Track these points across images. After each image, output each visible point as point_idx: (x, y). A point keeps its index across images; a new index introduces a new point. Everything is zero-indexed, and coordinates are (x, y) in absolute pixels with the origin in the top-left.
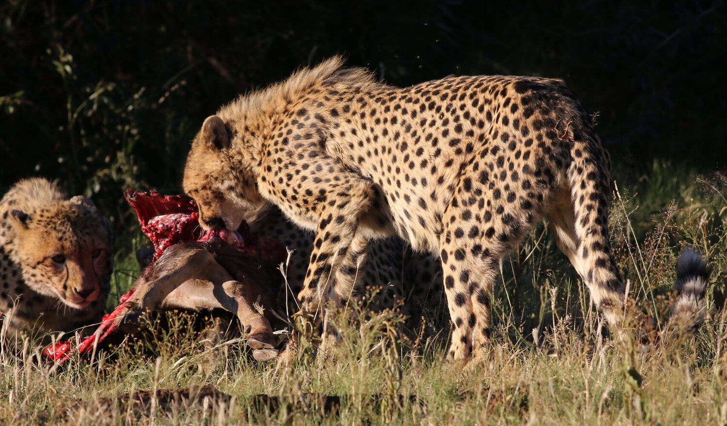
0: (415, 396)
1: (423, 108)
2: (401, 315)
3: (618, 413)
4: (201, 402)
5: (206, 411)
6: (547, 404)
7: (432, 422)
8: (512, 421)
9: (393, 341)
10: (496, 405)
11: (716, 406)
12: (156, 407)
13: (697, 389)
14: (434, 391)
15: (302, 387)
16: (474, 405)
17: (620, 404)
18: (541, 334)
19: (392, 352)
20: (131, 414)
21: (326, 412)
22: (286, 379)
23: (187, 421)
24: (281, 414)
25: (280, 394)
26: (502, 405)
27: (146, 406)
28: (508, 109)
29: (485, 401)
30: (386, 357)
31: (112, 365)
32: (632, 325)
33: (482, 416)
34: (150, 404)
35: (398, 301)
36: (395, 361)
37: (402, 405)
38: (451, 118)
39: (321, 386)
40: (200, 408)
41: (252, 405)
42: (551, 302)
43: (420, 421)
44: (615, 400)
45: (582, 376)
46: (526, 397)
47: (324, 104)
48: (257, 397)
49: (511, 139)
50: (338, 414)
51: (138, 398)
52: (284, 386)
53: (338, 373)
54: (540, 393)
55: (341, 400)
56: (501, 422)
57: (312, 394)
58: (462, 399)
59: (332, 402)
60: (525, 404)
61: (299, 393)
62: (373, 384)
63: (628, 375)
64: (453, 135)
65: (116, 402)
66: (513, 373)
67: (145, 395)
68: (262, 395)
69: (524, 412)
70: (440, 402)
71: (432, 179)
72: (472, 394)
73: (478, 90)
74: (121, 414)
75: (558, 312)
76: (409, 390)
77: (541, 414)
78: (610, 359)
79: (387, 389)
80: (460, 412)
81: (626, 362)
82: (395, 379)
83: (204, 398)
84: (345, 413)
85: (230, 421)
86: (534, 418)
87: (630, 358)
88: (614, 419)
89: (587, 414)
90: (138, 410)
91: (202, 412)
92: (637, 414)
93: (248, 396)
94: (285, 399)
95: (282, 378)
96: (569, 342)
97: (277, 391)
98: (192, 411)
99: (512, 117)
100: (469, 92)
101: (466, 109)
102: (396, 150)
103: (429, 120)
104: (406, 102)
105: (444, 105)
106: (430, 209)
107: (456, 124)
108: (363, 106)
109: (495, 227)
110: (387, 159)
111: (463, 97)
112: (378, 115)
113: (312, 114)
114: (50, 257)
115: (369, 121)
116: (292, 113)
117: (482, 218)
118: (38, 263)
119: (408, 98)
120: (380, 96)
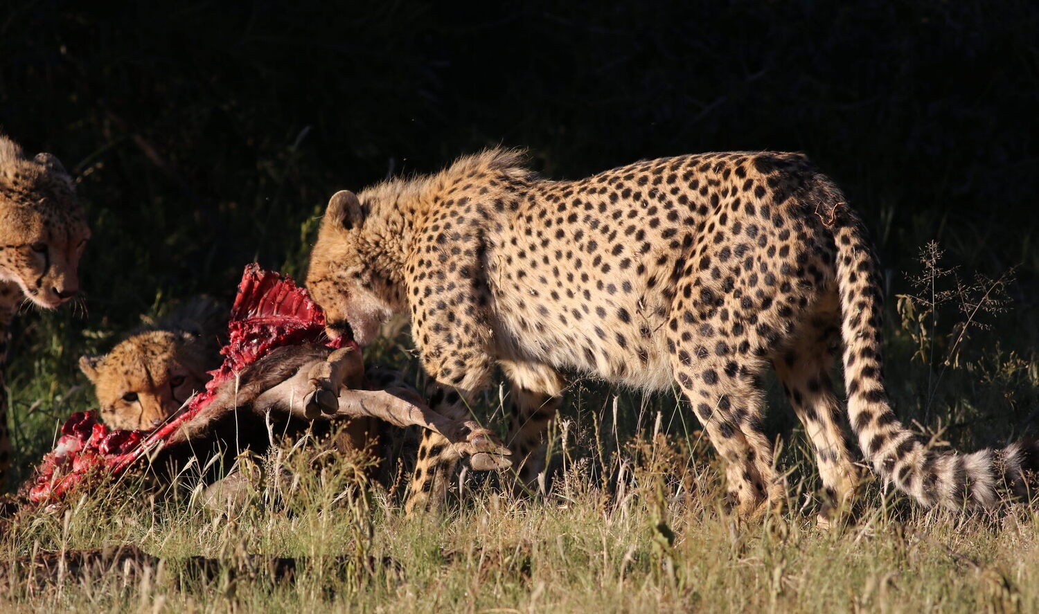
0: (390, 558)
1: (614, 198)
2: (374, 457)
3: (644, 579)
4: (120, 567)
5: (128, 577)
6: (555, 567)
7: (410, 591)
8: (511, 589)
9: (362, 489)
10: (491, 569)
11: (766, 570)
12: (65, 572)
13: (743, 550)
14: (413, 552)
15: (248, 547)
16: (463, 568)
17: (647, 568)
18: (548, 482)
19: (361, 503)
20: (32, 582)
21: (277, 579)
22: (227, 536)
23: (103, 590)
24: (221, 581)
25: (220, 556)
26: (498, 570)
27: (51, 572)
28: (751, 194)
29: (477, 565)
30: (353, 509)
31: (10, 520)
32: (662, 468)
33: (473, 583)
34: (58, 568)
35: (371, 440)
36: (364, 514)
37: (373, 570)
38: (660, 206)
39: (272, 546)
40: (120, 574)
41: (185, 570)
42: (561, 440)
43: (396, 588)
44: (640, 562)
45: (599, 534)
46: (528, 559)
47: (489, 189)
48: (191, 559)
49: (760, 232)
50: (292, 580)
51: (41, 561)
52: (225, 545)
53: (292, 529)
54: (547, 554)
55: (297, 563)
56: (498, 589)
57: (261, 556)
58: (448, 560)
59: (285, 567)
60: (526, 568)
61: (244, 554)
62: (337, 543)
63: (656, 531)
64: (666, 224)
65: (14, 566)
66: (513, 530)
67: (51, 557)
68: (198, 557)
69: (525, 577)
70: (421, 566)
71: (639, 282)
72: (460, 555)
73: (694, 168)
74: (21, 581)
75: (569, 452)
76: (382, 550)
77: (548, 580)
78: (634, 511)
79: (354, 549)
80: (446, 577)
81: (654, 515)
82: (365, 537)
83: (124, 560)
84: (301, 579)
85: (156, 590)
86: (539, 587)
87: (659, 511)
88: (638, 587)
89: (606, 579)
90: (42, 576)
91: (120, 579)
92: (669, 581)
93: (180, 559)
94: (226, 562)
95: (223, 536)
96: (583, 491)
97: (216, 552)
98: (109, 578)
99: (758, 204)
100: (680, 172)
101: (680, 193)
102: (580, 252)
103: (626, 211)
104: (587, 195)
105: (645, 190)
106: (634, 323)
107: (668, 211)
108: (531, 208)
109: (750, 341)
110: (566, 266)
111: (672, 179)
112: (548, 216)
113: (473, 204)
114: (30, 245)
115: (536, 225)
116: (451, 203)
117: (729, 332)
118: (9, 246)
119: (588, 189)
120: (553, 192)
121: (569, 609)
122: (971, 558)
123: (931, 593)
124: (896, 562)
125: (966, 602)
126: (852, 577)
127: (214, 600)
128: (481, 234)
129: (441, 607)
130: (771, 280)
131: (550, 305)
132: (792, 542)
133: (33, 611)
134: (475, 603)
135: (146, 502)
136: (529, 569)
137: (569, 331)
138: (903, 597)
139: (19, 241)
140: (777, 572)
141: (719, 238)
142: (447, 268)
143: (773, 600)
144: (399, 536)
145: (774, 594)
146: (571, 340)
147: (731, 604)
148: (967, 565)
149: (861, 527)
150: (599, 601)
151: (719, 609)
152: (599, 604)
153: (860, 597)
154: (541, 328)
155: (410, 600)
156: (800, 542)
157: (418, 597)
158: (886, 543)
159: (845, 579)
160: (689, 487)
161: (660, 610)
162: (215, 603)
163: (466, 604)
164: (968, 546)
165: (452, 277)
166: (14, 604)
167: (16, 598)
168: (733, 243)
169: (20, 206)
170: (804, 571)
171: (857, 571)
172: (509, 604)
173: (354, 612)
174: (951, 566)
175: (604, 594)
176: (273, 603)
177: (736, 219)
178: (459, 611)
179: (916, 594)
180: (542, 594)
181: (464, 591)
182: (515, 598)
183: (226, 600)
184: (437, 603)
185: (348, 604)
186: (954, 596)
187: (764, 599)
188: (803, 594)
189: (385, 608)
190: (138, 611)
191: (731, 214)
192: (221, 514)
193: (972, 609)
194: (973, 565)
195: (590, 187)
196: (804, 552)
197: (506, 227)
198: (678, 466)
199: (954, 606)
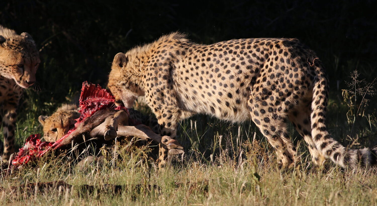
0: (156, 185)
1: (225, 53)
2: (150, 149)
3: (249, 193)
4: (58, 188)
5: (60, 192)
6: (217, 189)
7: (164, 197)
8: (201, 196)
9: (146, 160)
10: (193, 189)
11: (294, 190)
12: (37, 191)
13: (285, 182)
14: (165, 183)
15: (104, 181)
16: (183, 189)
17: (250, 189)
18: (214, 158)
19: (146, 165)
20: (26, 194)
21: (115, 193)
22: (97, 177)
23: (51, 197)
24: (95, 194)
25: (94, 185)
26: (196, 189)
27: (32, 190)
28: (282, 55)
29: (188, 188)
30: (143, 168)
31: (17, 172)
32: (256, 153)
33: (187, 195)
34: (35, 189)
36: (147, 169)
37: (150, 190)
38: (245, 57)
39: (113, 181)
40: (58, 191)
41: (81, 190)
42: (219, 143)
43: (159, 196)
44: (248, 187)
45: (233, 176)
46: (207, 186)
47: (173, 47)
48: (83, 186)
49: (286, 69)
50: (121, 193)
51: (29, 186)
52: (96, 180)
53: (121, 175)
54: (214, 184)
55: (122, 187)
56: (196, 197)
57: (109, 185)
58: (177, 186)
59: (118, 189)
60: (206, 189)
61: (103, 184)
62: (137, 180)
63: (254, 176)
64: (248, 64)
65: (19, 188)
66: (201, 175)
67: (32, 185)
68: (86, 185)
69: (206, 193)
70: (168, 188)
71: (238, 84)
72: (182, 184)
74: (21, 194)
75: (222, 147)
76: (153, 183)
77: (214, 193)
78: (245, 168)
79: (143, 182)
80: (177, 193)
81: (253, 170)
82: (147, 178)
83: (59, 186)
84: (124, 193)
85: (71, 197)
86: (211, 196)
87: (255, 168)
88: (247, 196)
89: (235, 193)
90: (29, 192)
91: (58, 193)
92: (258, 194)
93: (79, 185)
94: (96, 187)
95: (95, 177)
96: (227, 161)
97: (93, 183)
98: (54, 192)
99: (285, 58)
100: (252, 45)
101: (253, 53)
102: (212, 72)
103: (231, 58)
104: (214, 51)
105: (238, 51)
106: (234, 98)
107: (248, 59)
108: (191, 54)
109: (282, 107)
110: (205, 77)
111: (249, 47)
112: (198, 58)
113: (168, 52)
114: (17, 65)
115: (193, 61)
116: (159, 52)
117: (274, 104)
118: (10, 66)
119: (214, 49)
120: (199, 49)
121: (222, 204)
122: (369, 186)
123: (354, 198)
124: (341, 187)
125: (367, 201)
126: (325, 192)
127: (92, 200)
128: (170, 63)
129: (175, 203)
130: (291, 86)
131: (198, 91)
132: (303, 179)
133: (26, 205)
134: (187, 202)
135: (67, 165)
136: (207, 189)
137: (205, 100)
138: (344, 200)
139: (13, 63)
140: (298, 191)
141: (270, 70)
142: (158, 76)
143: (296, 201)
144: (159, 177)
145: (297, 198)
146: (205, 103)
147: (281, 202)
148: (367, 188)
149: (328, 174)
150: (233, 201)
151: (277, 204)
152: (233, 202)
153: (328, 199)
154: (194, 98)
155: (163, 201)
156: (306, 180)
157: (167, 199)
158: (338, 180)
159: (323, 193)
160: (266, 160)
161: (255, 205)
162: (92, 202)
163: (184, 202)
164: (367, 181)
165: (160, 79)
166: (19, 202)
167: (20, 200)
168: (275, 73)
169: (14, 51)
170: (308, 190)
171: (327, 190)
172: (200, 202)
173: (143, 205)
174: (361, 188)
175: (235, 199)
176: (114, 202)
177: (277, 64)
178: (182, 205)
179: (349, 199)
180: (212, 198)
181: (183, 197)
182: (202, 200)
183: (96, 201)
184: (173, 202)
185: (141, 202)
186: (363, 200)
187: (293, 200)
188: (307, 199)
189: (154, 204)
190: (64, 205)
191: (274, 62)
192: (95, 169)
193: (369, 204)
194: (369, 188)
195: (215, 48)
196: (307, 183)
197: (181, 61)
198: (262, 152)
199: (362, 203)
